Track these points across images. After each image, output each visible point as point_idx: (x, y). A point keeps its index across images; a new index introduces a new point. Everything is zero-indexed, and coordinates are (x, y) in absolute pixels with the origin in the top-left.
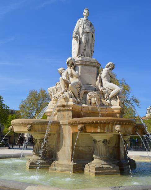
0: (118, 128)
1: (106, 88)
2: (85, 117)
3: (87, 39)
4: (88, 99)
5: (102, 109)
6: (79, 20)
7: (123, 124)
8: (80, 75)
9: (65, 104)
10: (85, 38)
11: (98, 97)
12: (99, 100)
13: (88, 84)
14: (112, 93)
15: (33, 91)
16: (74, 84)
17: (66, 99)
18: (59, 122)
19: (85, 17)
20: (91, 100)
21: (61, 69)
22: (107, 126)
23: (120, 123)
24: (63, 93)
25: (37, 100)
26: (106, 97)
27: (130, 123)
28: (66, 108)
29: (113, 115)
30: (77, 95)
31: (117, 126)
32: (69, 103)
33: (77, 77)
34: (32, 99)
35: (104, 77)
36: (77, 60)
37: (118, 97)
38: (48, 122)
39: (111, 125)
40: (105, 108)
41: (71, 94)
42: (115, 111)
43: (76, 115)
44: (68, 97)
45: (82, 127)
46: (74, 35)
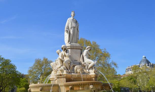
0: (91, 87)
1: (86, 63)
2: (74, 81)
3: (74, 31)
4: (75, 70)
5: (84, 75)
6: (69, 19)
7: (94, 85)
8: (70, 55)
9: (62, 74)
10: (72, 31)
11: (81, 69)
12: (82, 70)
13: (75, 60)
14: (90, 66)
15: (38, 60)
16: (66, 61)
17: (62, 71)
18: (58, 85)
19: (72, 17)
20: (77, 70)
21: (58, 51)
22: (85, 86)
23: (92, 84)
24: (60, 67)
25: (41, 66)
26: (86, 68)
27: (99, 84)
28: (62, 76)
29: (90, 79)
30: (68, 68)
31: (91, 86)
32: (64, 73)
33: (69, 57)
34: (37, 65)
35: (85, 56)
36: (68, 46)
37: (93, 68)
38: (51, 85)
39: (87, 85)
40: (86, 75)
41: (65, 67)
42: (92, 76)
43: (68, 80)
44: (63, 69)
45: (71, 87)
46: (66, 29)
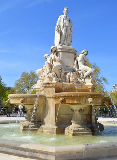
0: (90, 100)
1: (81, 69)
2: (65, 91)
3: (66, 31)
4: (67, 78)
5: (78, 85)
6: (60, 16)
7: (94, 97)
8: (61, 59)
9: (50, 82)
10: (65, 31)
11: (75, 77)
12: (76, 79)
13: (67, 67)
14: (86, 74)
15: (25, 73)
16: (56, 66)
17: (50, 78)
18: (45, 96)
19: (65, 14)
20: (69, 78)
21: (46, 55)
22: (82, 98)
23: (92, 96)
24: (48, 74)
25: (28, 79)
26: (81, 77)
27: (100, 97)
28: (50, 85)
29: (87, 90)
30: (59, 75)
32: (52, 81)
33: (59, 62)
34: (24, 78)
35: (80, 61)
36: (59, 48)
37: (90, 76)
39: (85, 98)
40: (81, 85)
41: (54, 74)
42: (89, 87)
43: (58, 90)
44: (52, 76)
45: (63, 99)
46: (56, 28)
